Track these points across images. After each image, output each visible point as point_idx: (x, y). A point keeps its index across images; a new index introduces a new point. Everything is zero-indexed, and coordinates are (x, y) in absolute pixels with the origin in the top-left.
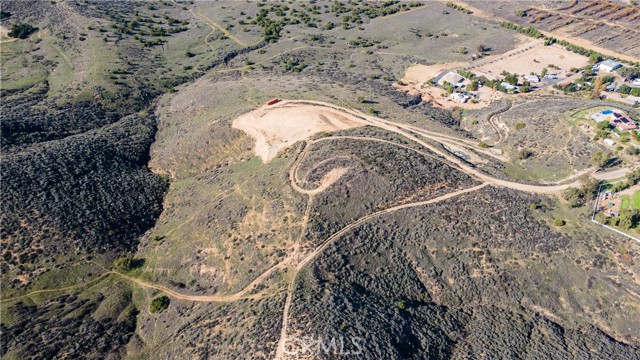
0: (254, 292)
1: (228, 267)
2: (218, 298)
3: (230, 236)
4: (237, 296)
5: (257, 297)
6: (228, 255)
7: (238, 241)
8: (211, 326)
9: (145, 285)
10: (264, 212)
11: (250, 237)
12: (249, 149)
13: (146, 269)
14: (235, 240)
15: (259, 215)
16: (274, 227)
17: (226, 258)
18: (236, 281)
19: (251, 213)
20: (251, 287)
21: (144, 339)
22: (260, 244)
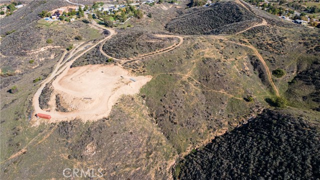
0: (244, 42)
1: (240, 57)
2: (256, 52)
3: (224, 61)
4: (251, 47)
5: (246, 40)
6: (234, 59)
7: (225, 57)
8: (270, 45)
9: (276, 89)
10: (203, 51)
11: (220, 53)
12: (133, 99)
13: (269, 95)
14: (225, 58)
15: (206, 52)
16: (210, 45)
17: (236, 60)
18: (244, 51)
19: (206, 56)
20: (243, 45)
21: (296, 67)
22: (222, 48)
